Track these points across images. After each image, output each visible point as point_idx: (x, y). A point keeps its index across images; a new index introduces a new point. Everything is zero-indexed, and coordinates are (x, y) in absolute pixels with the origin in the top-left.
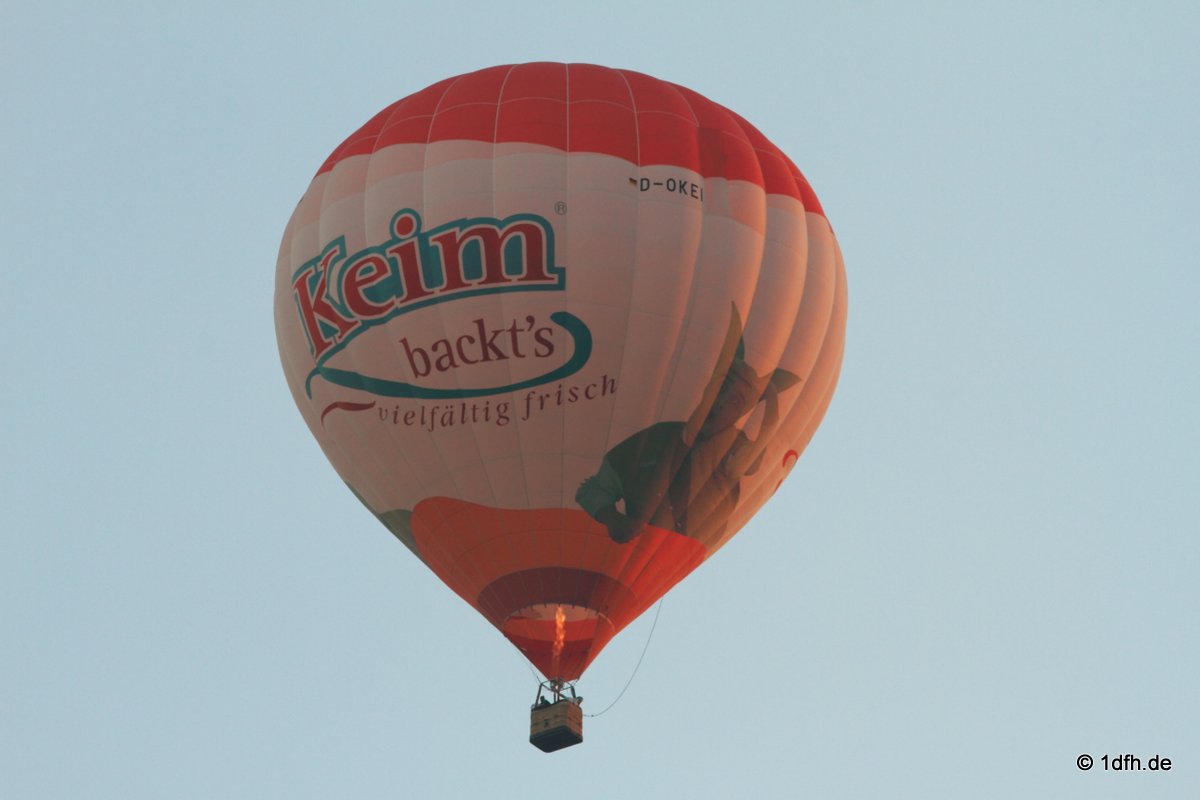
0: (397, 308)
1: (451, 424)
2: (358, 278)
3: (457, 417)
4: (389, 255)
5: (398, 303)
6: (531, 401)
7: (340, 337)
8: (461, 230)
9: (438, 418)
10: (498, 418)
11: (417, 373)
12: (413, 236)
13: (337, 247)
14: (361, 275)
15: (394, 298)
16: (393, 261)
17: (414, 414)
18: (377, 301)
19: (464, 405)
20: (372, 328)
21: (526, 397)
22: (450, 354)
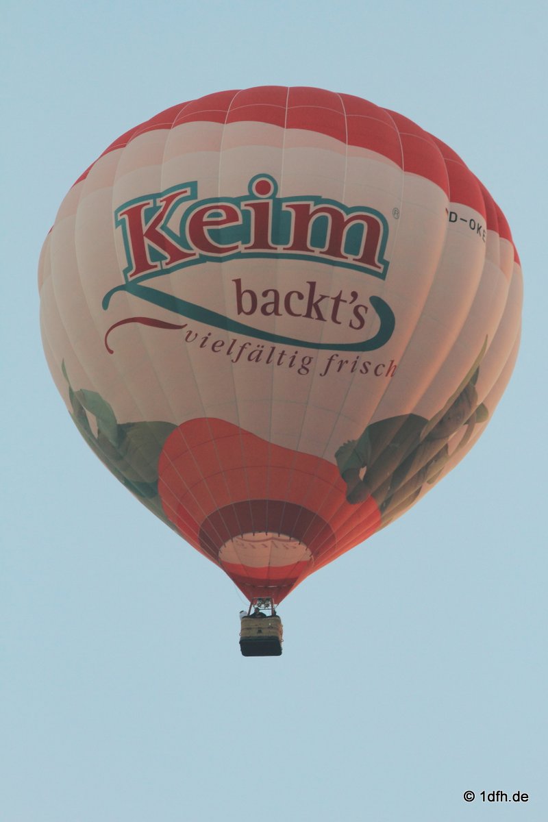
0: (240, 252)
1: (257, 361)
2: (205, 219)
3: (264, 357)
4: (243, 207)
5: (242, 248)
6: (332, 362)
7: (167, 264)
8: (315, 205)
9: (246, 353)
10: (300, 367)
11: (240, 310)
12: (269, 198)
13: (189, 189)
14: (208, 217)
15: (239, 243)
16: (246, 214)
17: (223, 344)
18: (219, 243)
19: (274, 348)
20: (208, 263)
21: (329, 358)
22: (276, 303)
